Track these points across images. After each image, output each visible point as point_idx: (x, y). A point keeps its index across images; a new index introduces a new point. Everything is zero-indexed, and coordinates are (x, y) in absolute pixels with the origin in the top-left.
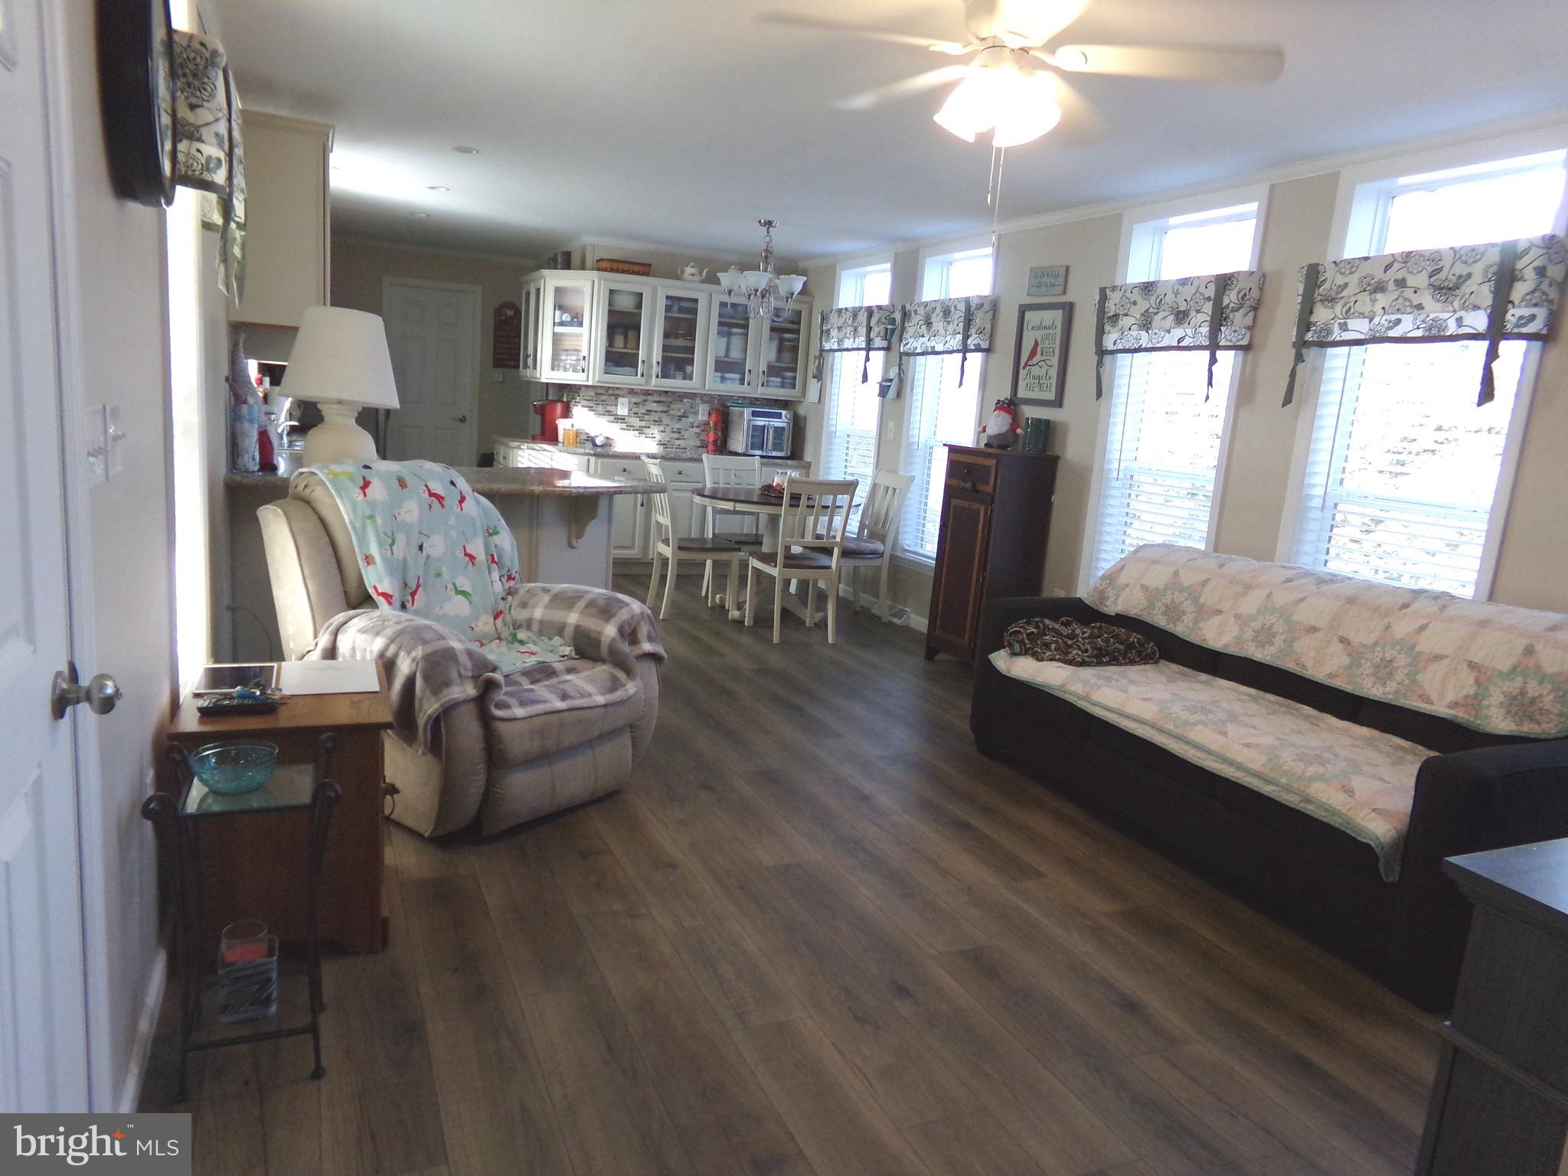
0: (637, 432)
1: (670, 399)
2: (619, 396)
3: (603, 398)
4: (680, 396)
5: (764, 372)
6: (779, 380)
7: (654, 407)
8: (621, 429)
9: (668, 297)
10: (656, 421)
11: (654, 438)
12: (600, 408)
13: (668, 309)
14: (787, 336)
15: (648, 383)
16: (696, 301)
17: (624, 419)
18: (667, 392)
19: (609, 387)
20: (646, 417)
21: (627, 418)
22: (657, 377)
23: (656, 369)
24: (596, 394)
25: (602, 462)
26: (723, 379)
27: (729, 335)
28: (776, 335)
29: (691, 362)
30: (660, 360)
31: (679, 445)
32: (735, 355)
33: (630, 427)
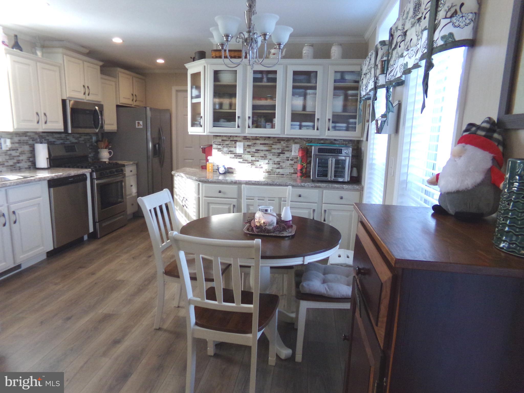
0: (250, 164)
1: (271, 142)
2: (237, 141)
3: (227, 143)
4: (279, 140)
5: (329, 120)
6: (344, 125)
7: (262, 147)
8: (239, 162)
9: (255, 72)
10: (263, 157)
11: (262, 168)
12: (225, 149)
13: (255, 80)
14: (350, 92)
15: (243, 131)
16: (275, 72)
17: (241, 156)
18: (269, 138)
19: (231, 136)
20: (256, 154)
21: (243, 155)
22: (249, 127)
23: (249, 122)
24: (222, 140)
25: (205, 186)
26: (301, 127)
27: (305, 96)
28: (341, 92)
29: (274, 115)
30: (251, 115)
31: (279, 172)
32: (309, 109)
33: (246, 161)
